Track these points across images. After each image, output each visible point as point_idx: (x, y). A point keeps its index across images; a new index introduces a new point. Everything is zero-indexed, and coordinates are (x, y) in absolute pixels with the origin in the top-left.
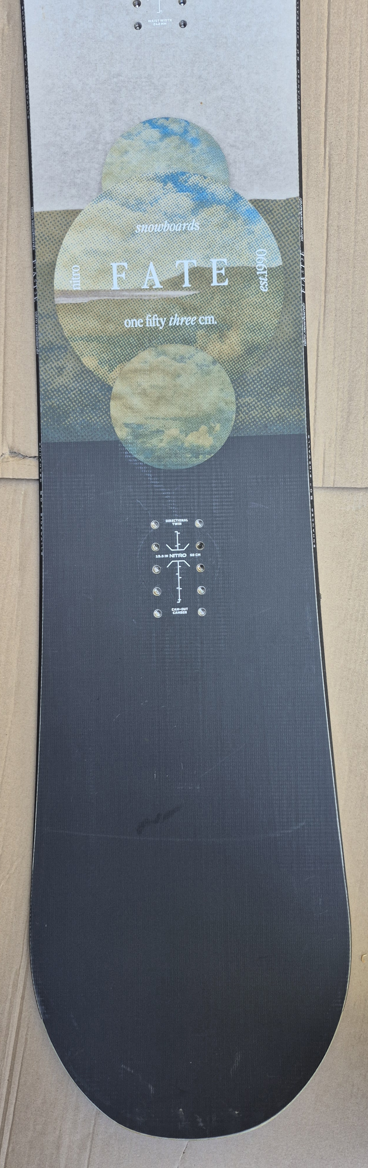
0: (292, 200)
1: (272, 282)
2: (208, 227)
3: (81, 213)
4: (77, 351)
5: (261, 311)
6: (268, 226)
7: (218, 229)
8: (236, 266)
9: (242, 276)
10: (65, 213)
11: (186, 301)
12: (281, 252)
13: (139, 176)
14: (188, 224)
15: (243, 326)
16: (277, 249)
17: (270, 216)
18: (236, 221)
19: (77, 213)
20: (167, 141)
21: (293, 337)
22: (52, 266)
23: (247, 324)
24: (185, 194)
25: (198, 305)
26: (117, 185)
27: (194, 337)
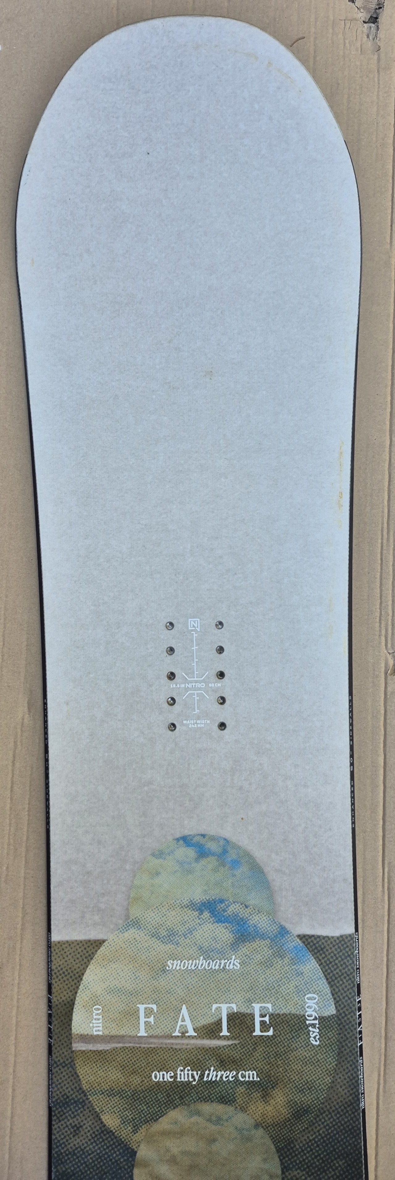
0: (347, 938)
1: (324, 1033)
2: (249, 965)
3: (105, 944)
4: (96, 1107)
5: (311, 1068)
6: (319, 967)
7: (261, 968)
8: (282, 1012)
9: (289, 1025)
10: (86, 943)
11: (224, 1051)
12: (335, 999)
13: (172, 902)
14: (226, 961)
15: (291, 1085)
16: (330, 995)
17: (321, 955)
18: (282, 959)
19: (100, 944)
20: (203, 862)
21: (350, 1101)
22: (70, 1005)
23: (295, 1082)
24: (224, 925)
25: (238, 1057)
26: (146, 912)
27: (233, 1095)
